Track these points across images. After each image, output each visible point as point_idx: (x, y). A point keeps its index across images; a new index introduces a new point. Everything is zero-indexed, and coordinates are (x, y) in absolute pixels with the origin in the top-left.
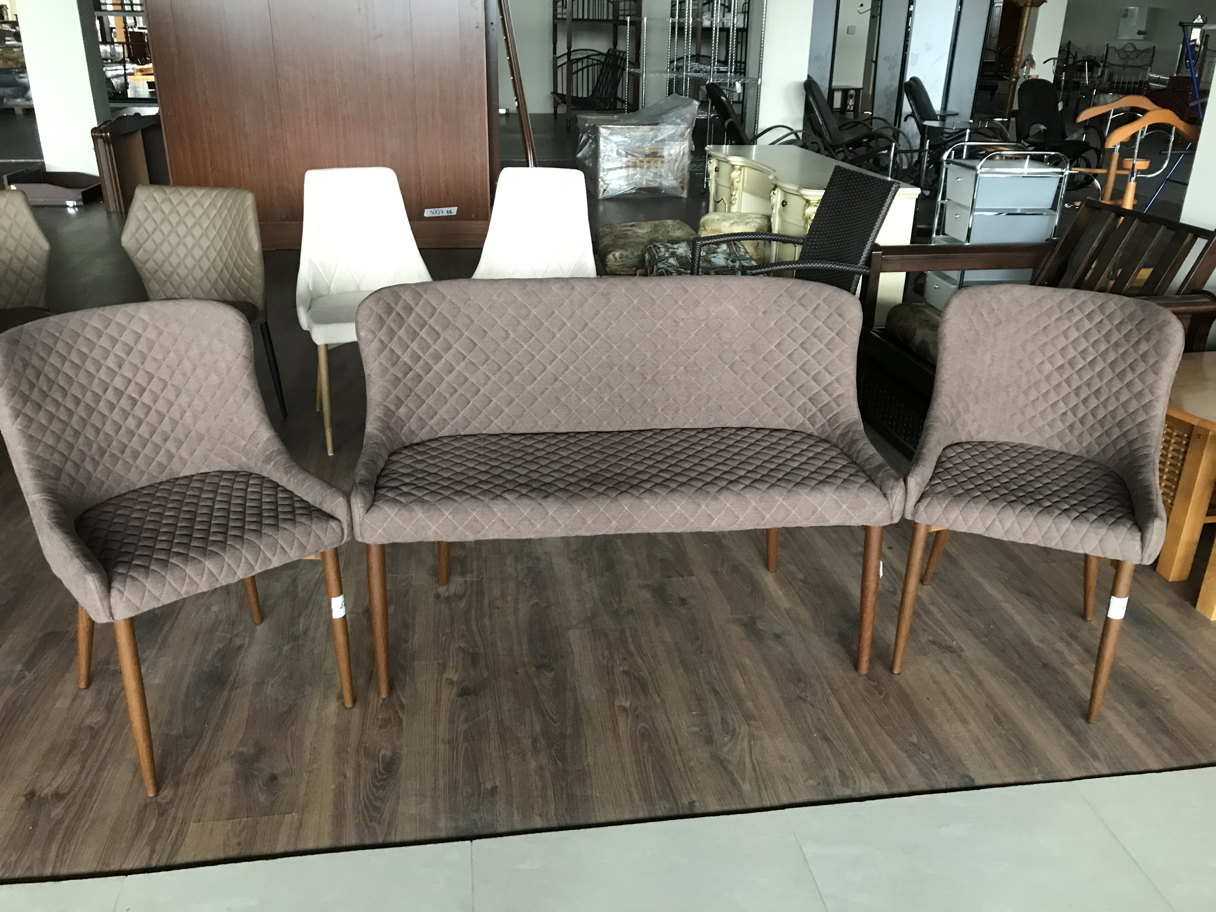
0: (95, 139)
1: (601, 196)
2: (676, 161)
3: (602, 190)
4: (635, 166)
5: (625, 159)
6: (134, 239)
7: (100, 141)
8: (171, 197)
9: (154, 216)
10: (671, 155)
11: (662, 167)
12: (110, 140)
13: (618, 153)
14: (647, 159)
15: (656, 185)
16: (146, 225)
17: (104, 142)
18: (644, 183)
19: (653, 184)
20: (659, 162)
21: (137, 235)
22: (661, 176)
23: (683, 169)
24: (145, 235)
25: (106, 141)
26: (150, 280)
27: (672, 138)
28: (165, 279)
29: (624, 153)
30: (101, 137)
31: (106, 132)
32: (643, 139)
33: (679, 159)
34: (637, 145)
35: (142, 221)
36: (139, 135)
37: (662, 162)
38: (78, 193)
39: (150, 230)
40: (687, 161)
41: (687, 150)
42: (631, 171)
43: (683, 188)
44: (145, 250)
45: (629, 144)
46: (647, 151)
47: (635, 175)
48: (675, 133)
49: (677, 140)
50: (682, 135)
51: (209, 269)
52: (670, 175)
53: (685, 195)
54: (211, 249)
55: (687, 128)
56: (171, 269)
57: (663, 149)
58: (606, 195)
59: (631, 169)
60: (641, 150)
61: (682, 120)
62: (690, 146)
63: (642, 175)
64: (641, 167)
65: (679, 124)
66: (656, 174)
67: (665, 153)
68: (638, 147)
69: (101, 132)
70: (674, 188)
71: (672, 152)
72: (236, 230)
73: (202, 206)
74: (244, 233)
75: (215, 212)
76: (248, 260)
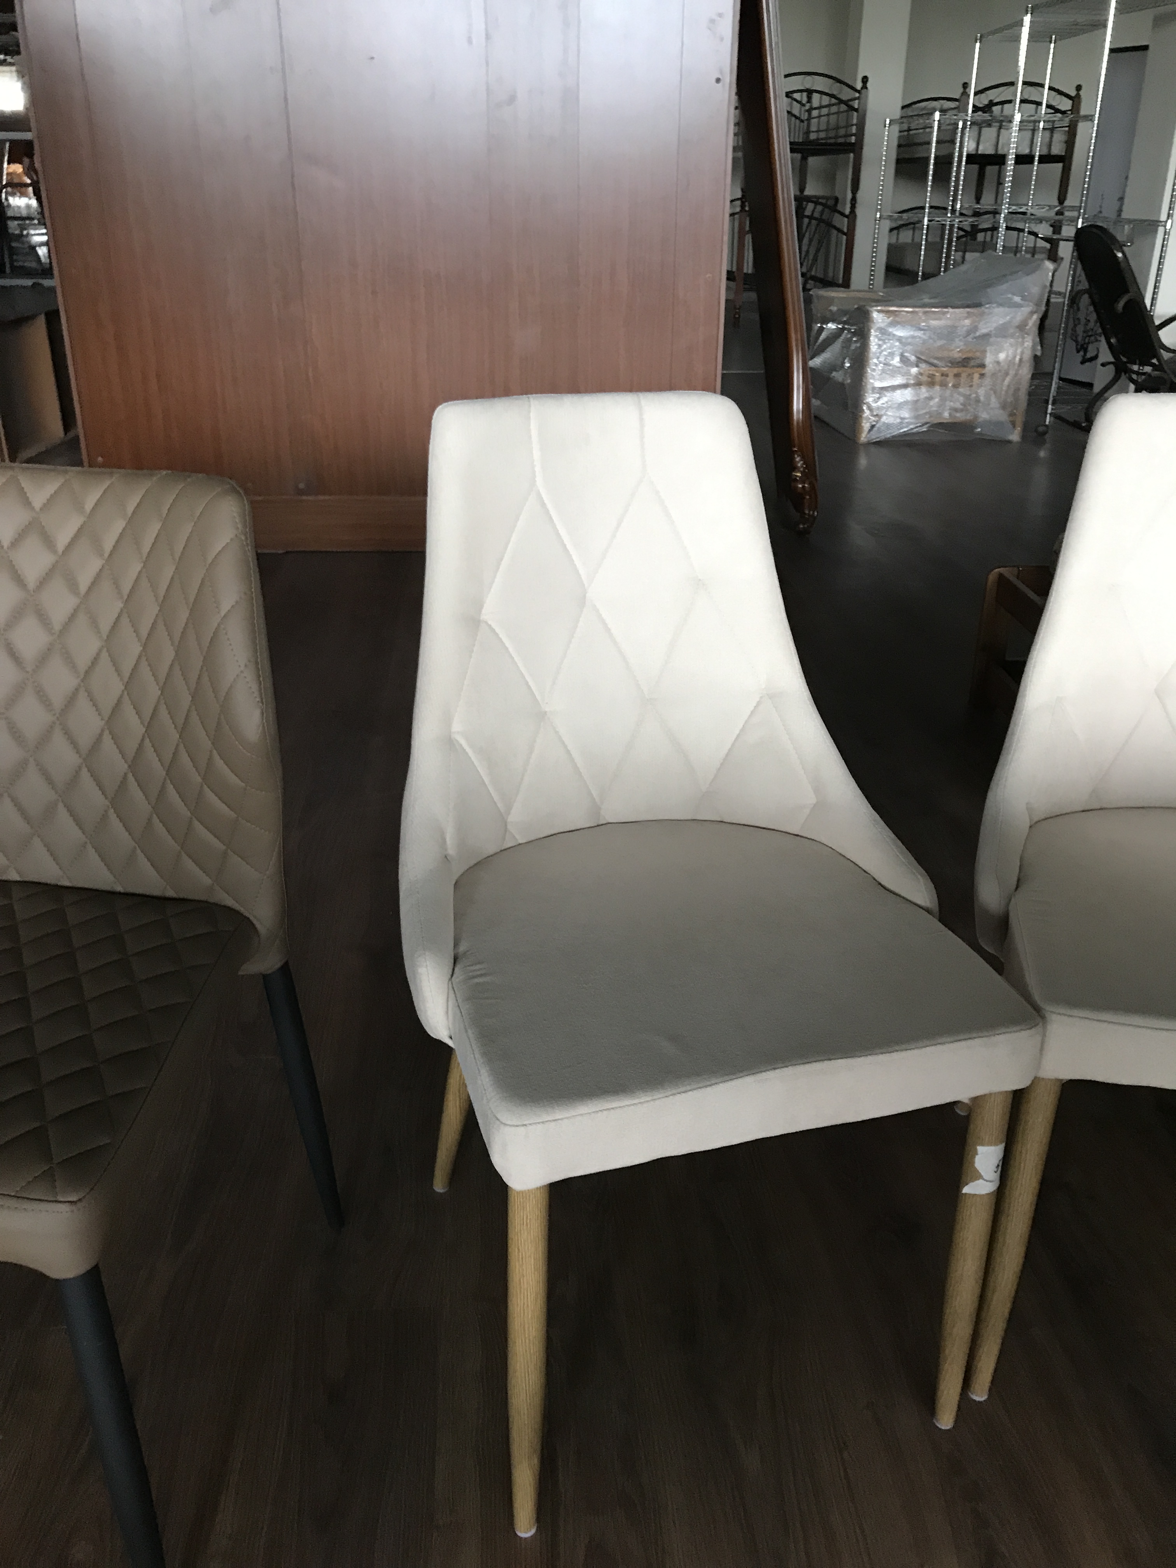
1: (864, 437)
2: (1007, 374)
3: (866, 426)
4: (931, 384)
5: (914, 370)
10: (998, 363)
11: (980, 386)
13: (904, 360)
14: (956, 370)
15: (969, 417)
18: (946, 414)
19: (960, 417)
20: (976, 376)
22: (978, 401)
23: (1017, 390)
27: (1002, 332)
29: (913, 358)
32: (950, 333)
33: (1012, 372)
34: (940, 343)
37: (982, 375)
40: (1026, 372)
41: (1028, 355)
42: (924, 392)
43: (1014, 424)
45: (924, 342)
46: (956, 355)
47: (930, 398)
48: (1010, 322)
49: (1012, 336)
50: (1022, 327)
52: (993, 399)
53: (1015, 436)
55: (1032, 313)
57: (984, 352)
58: (875, 436)
59: (924, 389)
60: (945, 354)
61: (1024, 298)
62: (1034, 348)
63: (943, 399)
64: (944, 385)
65: (1019, 306)
66: (967, 397)
67: (989, 360)
68: (941, 348)
70: (999, 424)
71: (1002, 356)
72: (177, 643)
73: (48, 542)
74: (202, 658)
75: (95, 565)
76: (219, 763)
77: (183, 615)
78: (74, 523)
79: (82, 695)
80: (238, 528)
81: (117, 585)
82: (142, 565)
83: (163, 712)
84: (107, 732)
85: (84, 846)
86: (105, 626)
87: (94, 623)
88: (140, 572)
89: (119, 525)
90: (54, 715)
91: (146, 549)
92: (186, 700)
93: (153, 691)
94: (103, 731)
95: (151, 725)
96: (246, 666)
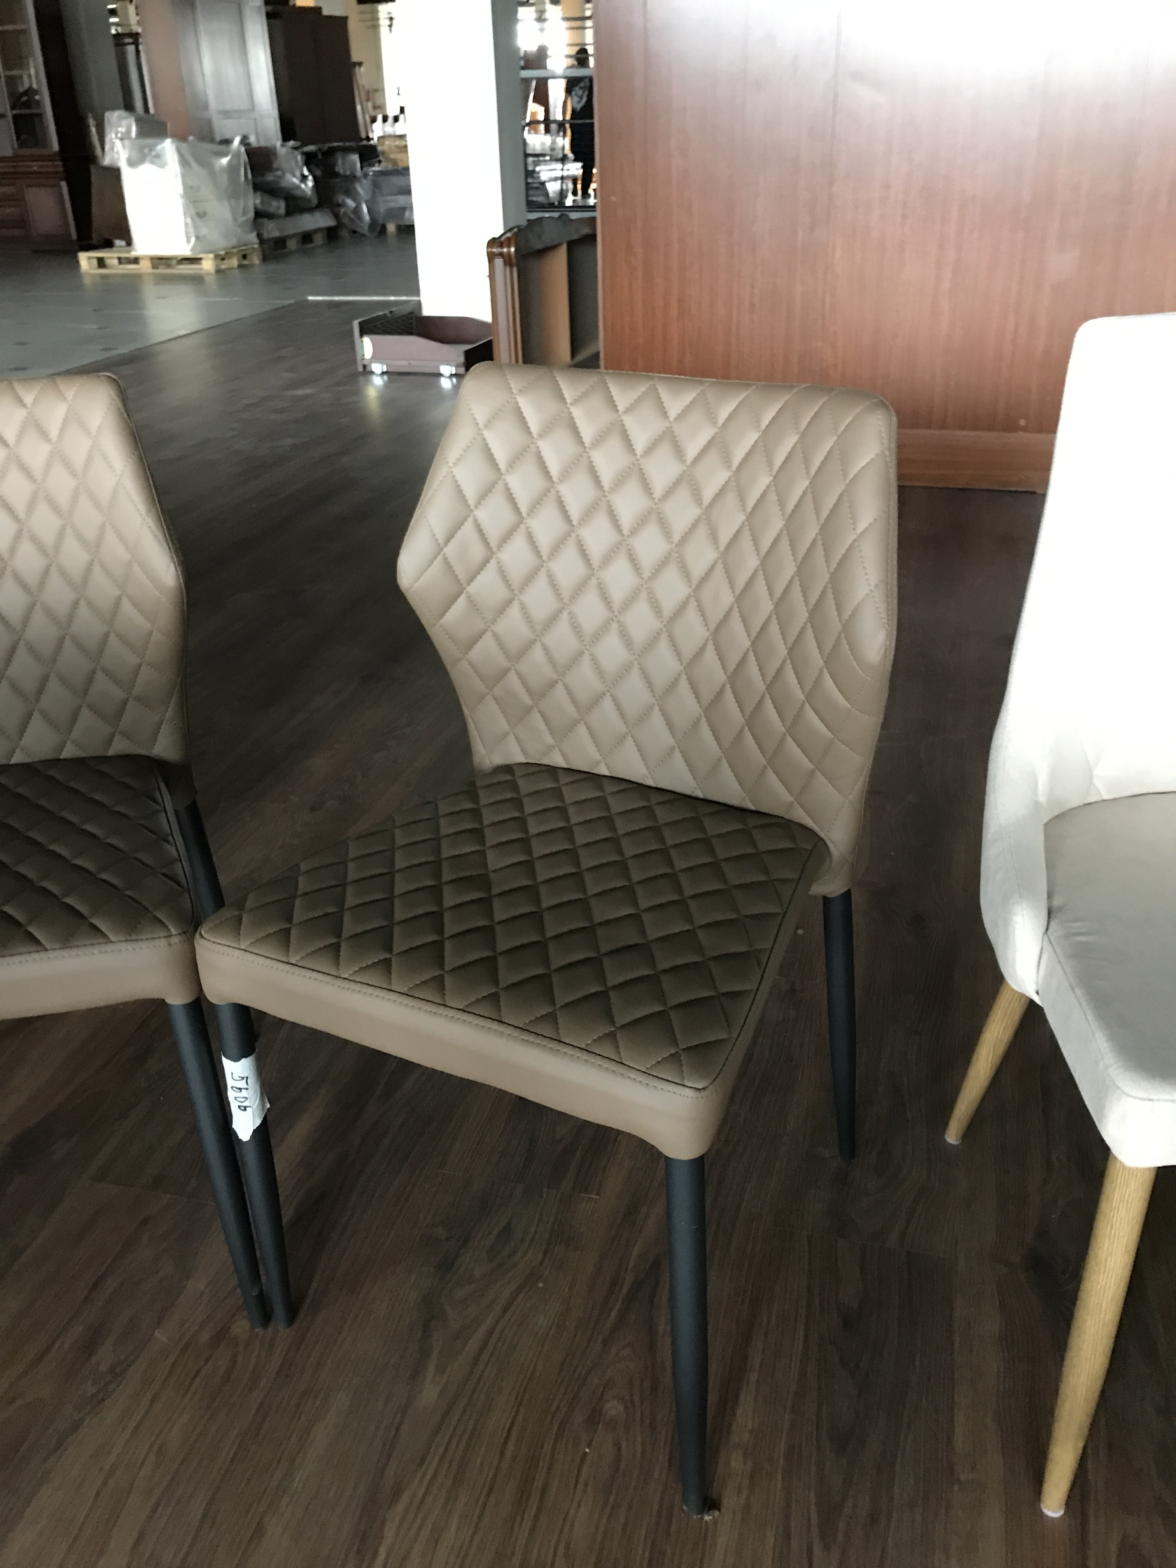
0: (491, 257)
6: (439, 561)
7: (499, 262)
8: (577, 412)
9: (514, 481)
12: (514, 261)
16: (482, 514)
17: (505, 264)
21: (450, 550)
24: (477, 552)
25: (508, 261)
26: (482, 698)
28: (528, 700)
30: (501, 255)
31: (509, 247)
35: (471, 497)
36: (563, 251)
38: (458, 352)
39: (493, 534)
44: (472, 603)
51: (673, 685)
54: (692, 615)
56: (549, 673)
69: (501, 245)
72: (800, 559)
73: (678, 451)
74: (828, 576)
75: (723, 476)
76: (828, 682)
77: (812, 531)
78: (706, 434)
79: (693, 604)
80: (882, 444)
81: (742, 499)
82: (772, 478)
83: (774, 628)
84: (710, 643)
85: (672, 749)
86: (725, 536)
87: (714, 535)
88: (768, 487)
89: (751, 437)
90: (662, 622)
91: (778, 462)
92: (802, 615)
93: (766, 606)
94: (707, 641)
95: (758, 640)
96: (876, 585)
